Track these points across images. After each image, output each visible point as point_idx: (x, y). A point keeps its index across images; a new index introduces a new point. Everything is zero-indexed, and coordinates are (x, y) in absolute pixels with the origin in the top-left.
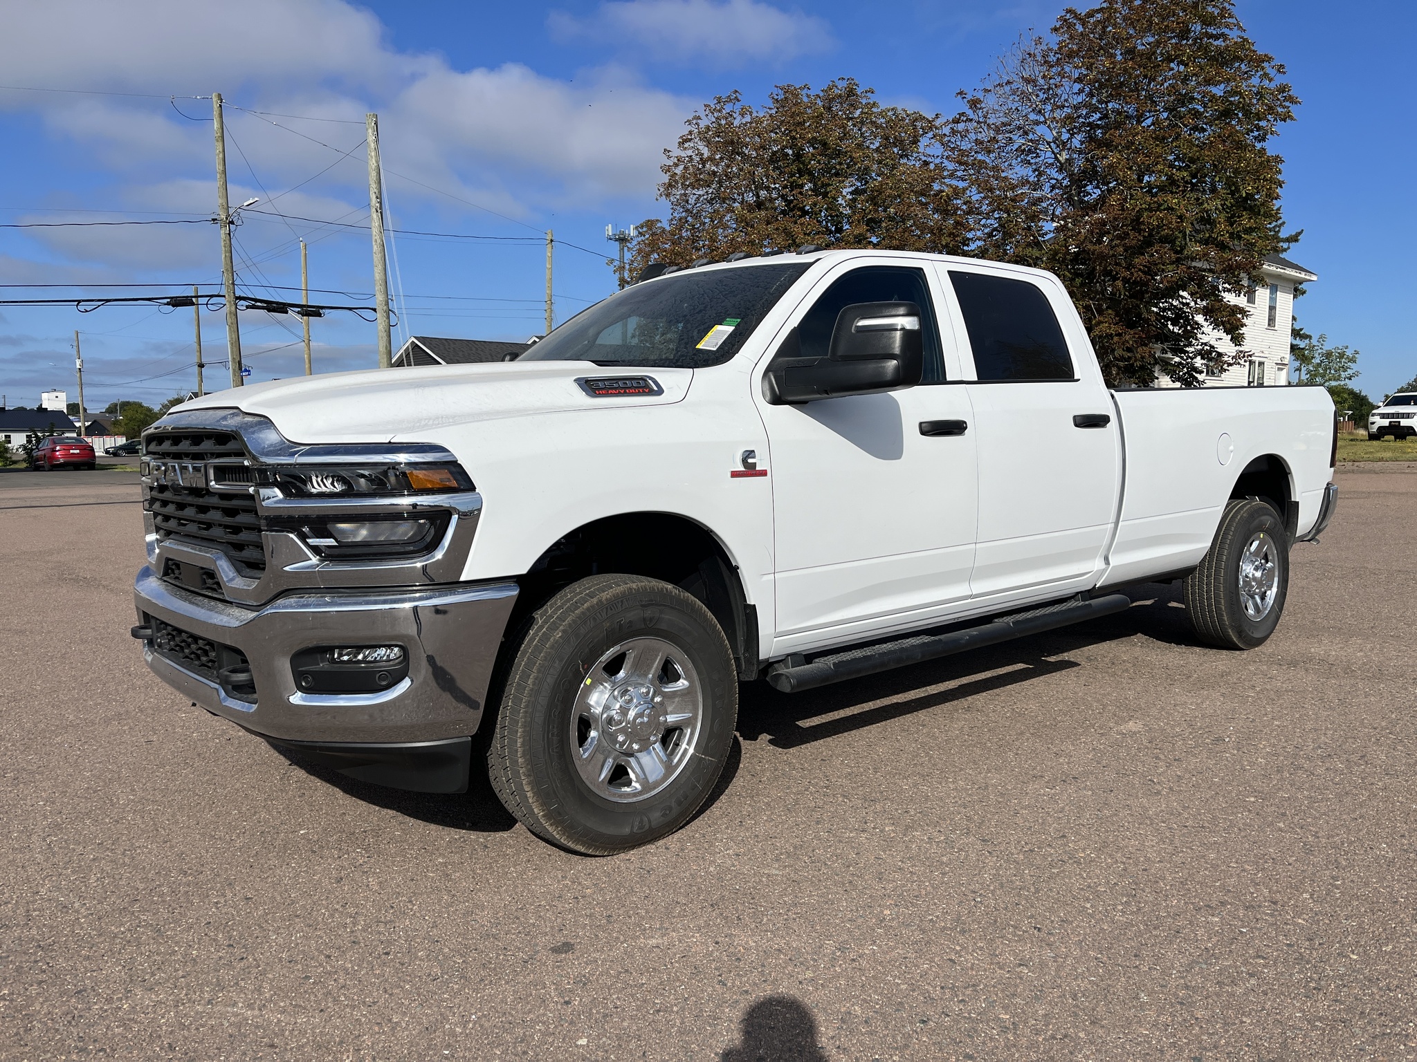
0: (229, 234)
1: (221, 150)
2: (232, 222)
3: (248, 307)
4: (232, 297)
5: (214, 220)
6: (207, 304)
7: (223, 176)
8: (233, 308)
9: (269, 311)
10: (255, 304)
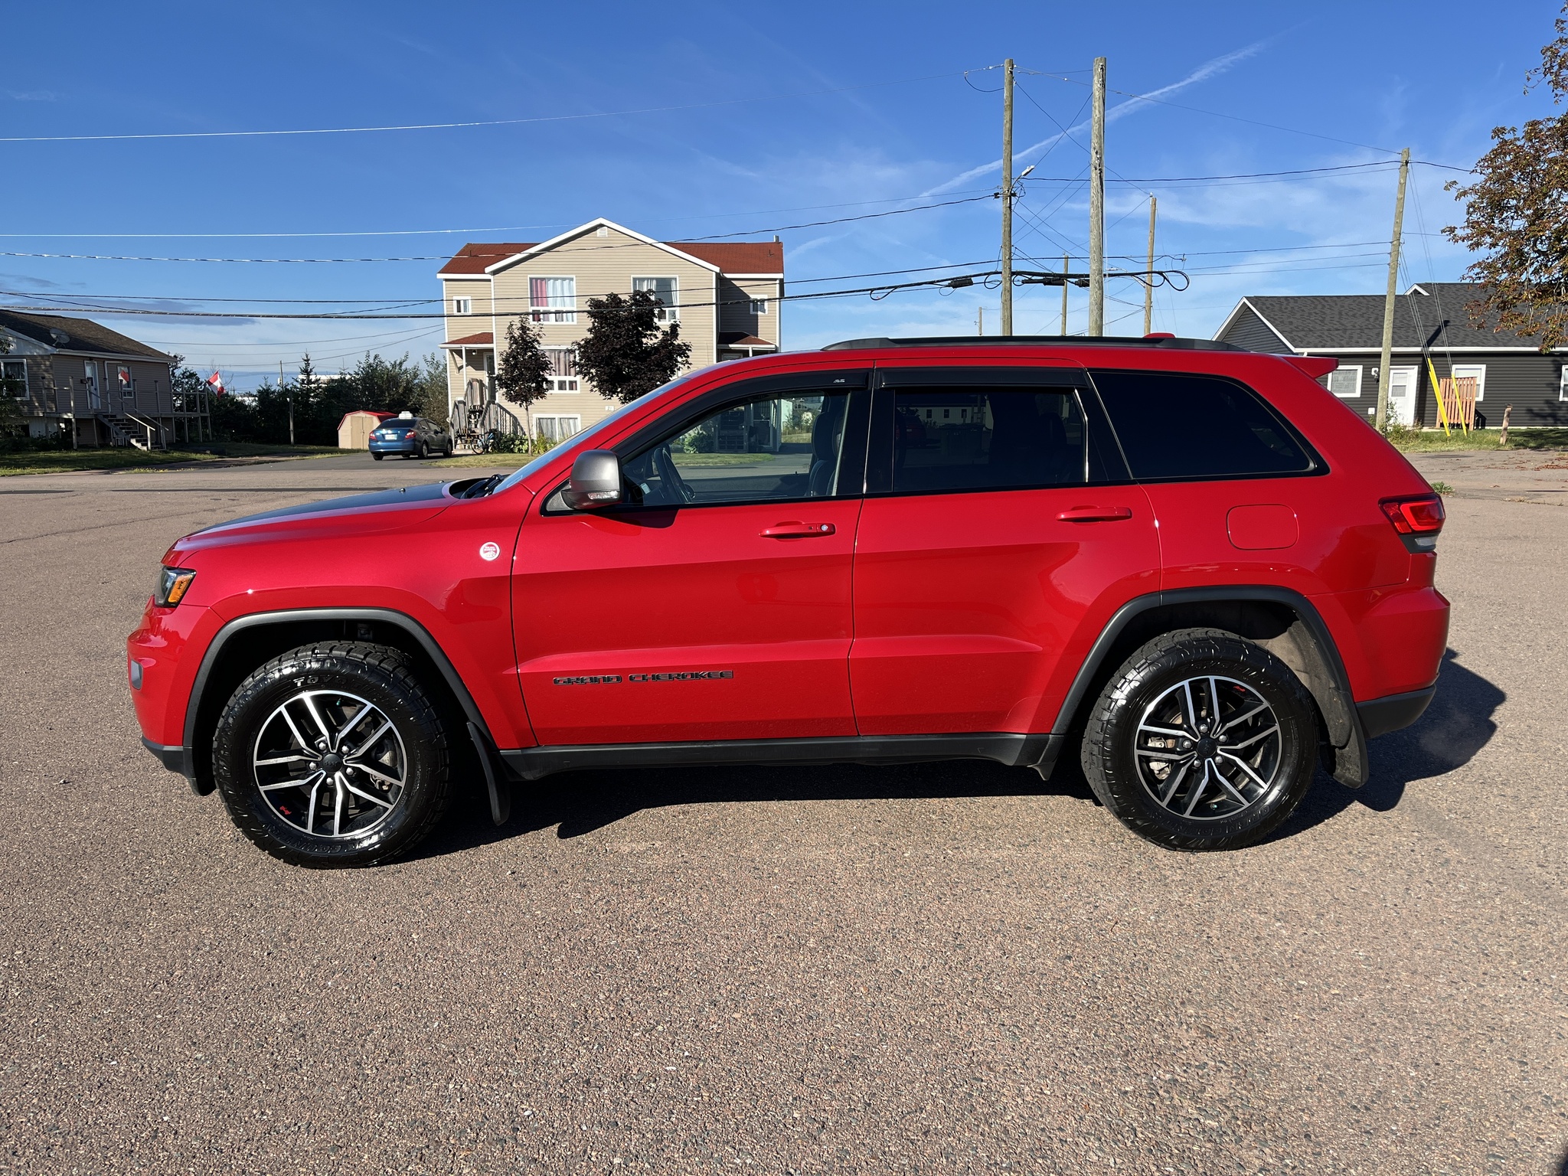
0: (1010, 207)
1: (1008, 119)
2: (1014, 195)
3: (1024, 282)
4: (1008, 271)
5: (996, 195)
6: (985, 283)
7: (1009, 146)
8: (1008, 285)
9: (1047, 283)
10: (1031, 278)
